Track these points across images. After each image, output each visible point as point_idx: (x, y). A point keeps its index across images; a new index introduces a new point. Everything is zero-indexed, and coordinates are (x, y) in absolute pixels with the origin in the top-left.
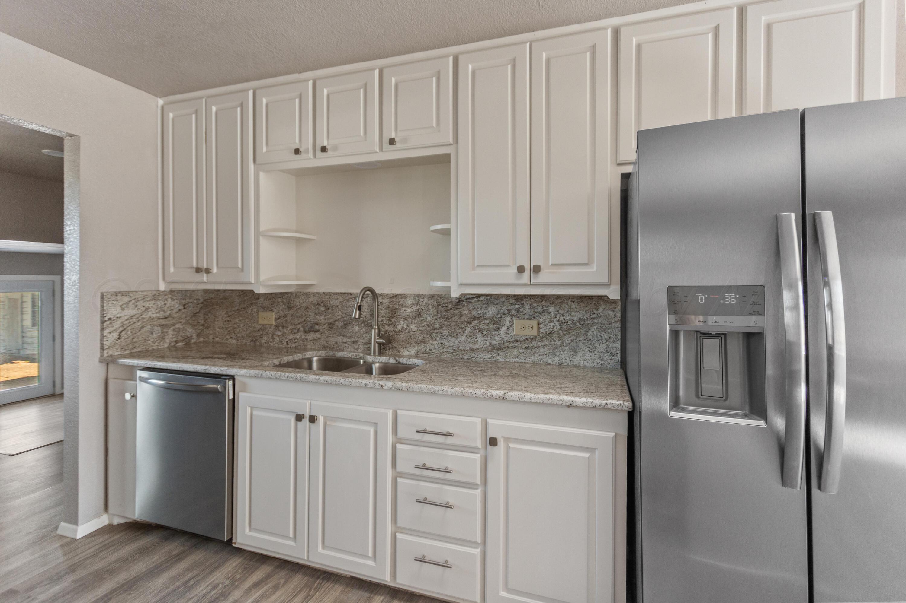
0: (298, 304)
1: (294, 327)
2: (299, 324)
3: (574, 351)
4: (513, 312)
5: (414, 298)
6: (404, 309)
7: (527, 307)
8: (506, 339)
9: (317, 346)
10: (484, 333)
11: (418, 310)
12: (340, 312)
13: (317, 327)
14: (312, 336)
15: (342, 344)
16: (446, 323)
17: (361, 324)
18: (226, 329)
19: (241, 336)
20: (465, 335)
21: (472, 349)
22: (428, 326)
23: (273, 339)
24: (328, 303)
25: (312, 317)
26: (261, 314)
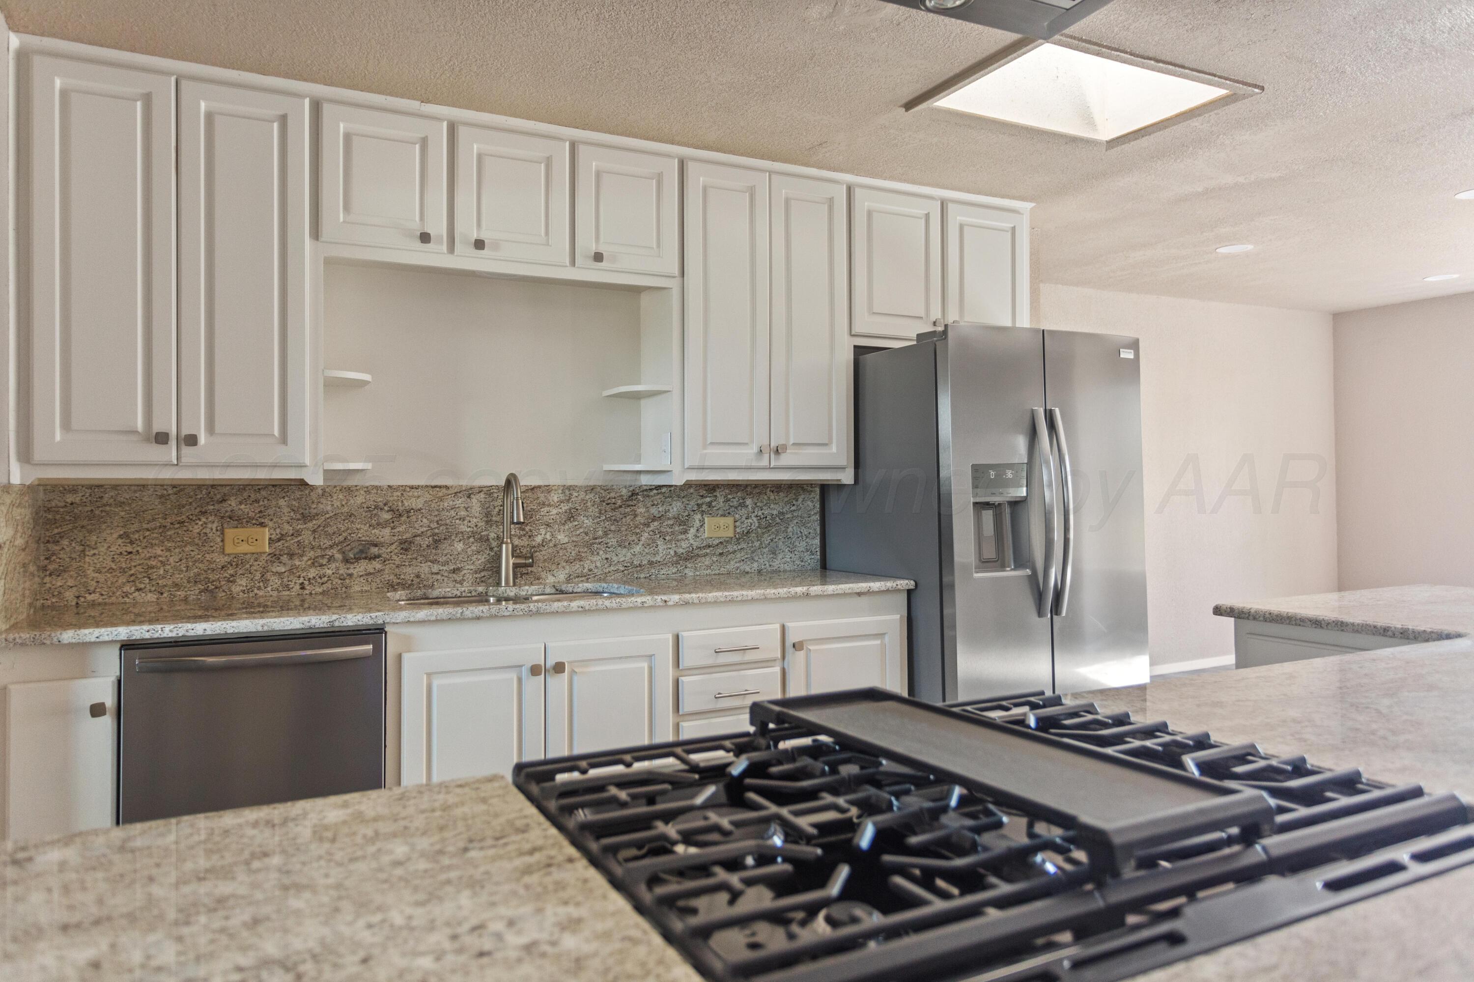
0: (329, 508)
1: (319, 552)
2: (331, 547)
3: (774, 553)
4: (704, 507)
5: (563, 492)
6: (546, 509)
7: (721, 499)
8: (695, 544)
9: (374, 585)
10: (667, 538)
11: (570, 510)
12: (425, 520)
13: (374, 550)
14: (362, 568)
15: (430, 576)
16: (613, 528)
17: (469, 538)
18: (123, 571)
19: (170, 583)
20: (641, 543)
21: (651, 563)
22: (586, 534)
23: (265, 581)
24: (400, 504)
25: (363, 531)
26: (230, 533)
